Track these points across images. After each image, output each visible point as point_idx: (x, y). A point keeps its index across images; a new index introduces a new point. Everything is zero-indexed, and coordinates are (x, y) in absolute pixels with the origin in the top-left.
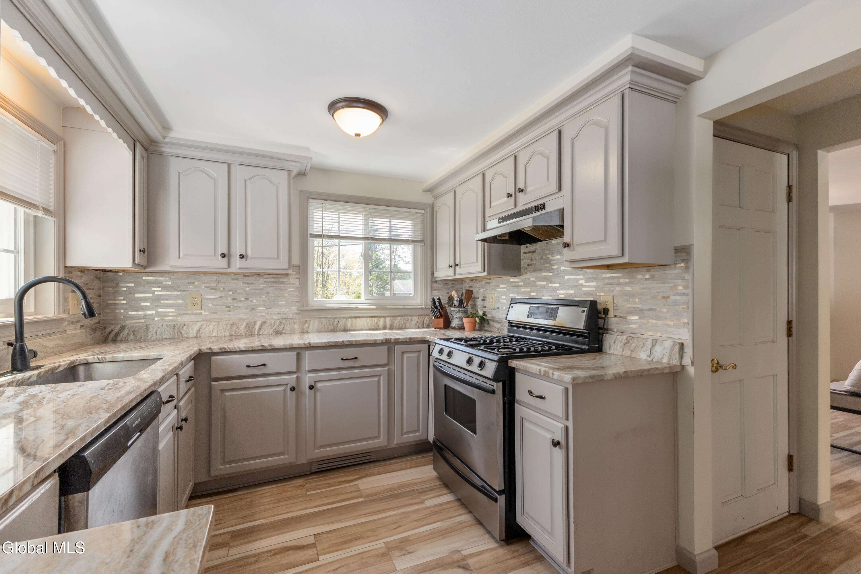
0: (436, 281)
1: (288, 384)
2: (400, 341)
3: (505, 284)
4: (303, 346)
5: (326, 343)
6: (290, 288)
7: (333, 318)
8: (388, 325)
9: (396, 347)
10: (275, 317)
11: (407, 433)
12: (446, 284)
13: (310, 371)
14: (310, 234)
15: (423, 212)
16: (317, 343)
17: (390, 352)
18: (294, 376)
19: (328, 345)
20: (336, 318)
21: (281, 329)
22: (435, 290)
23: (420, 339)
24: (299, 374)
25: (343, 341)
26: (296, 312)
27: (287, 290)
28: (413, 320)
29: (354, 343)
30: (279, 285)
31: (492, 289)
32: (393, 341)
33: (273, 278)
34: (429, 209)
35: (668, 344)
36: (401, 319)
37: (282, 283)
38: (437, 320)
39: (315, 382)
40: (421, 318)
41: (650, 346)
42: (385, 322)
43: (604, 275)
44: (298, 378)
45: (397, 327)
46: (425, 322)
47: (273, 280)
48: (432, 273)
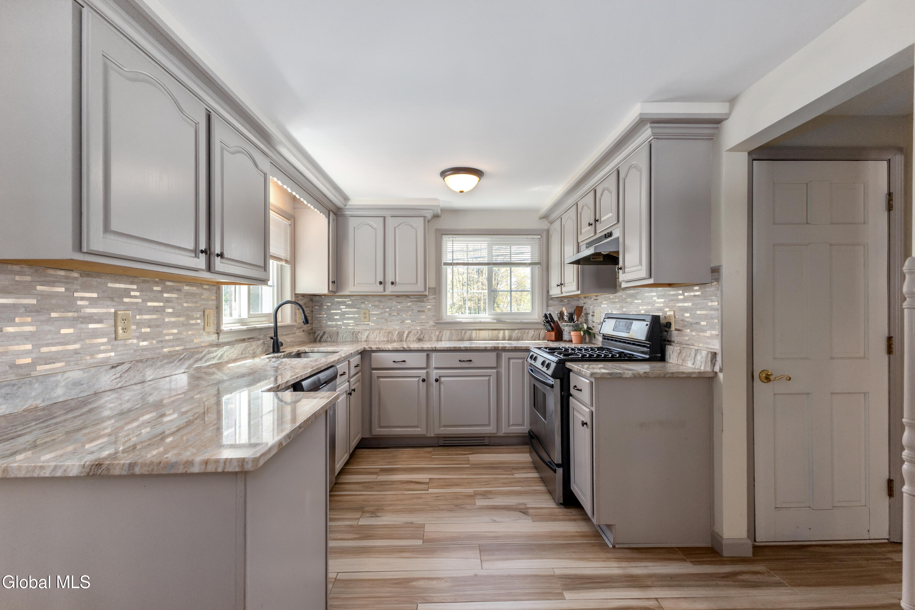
0: (552, 299)
1: (420, 377)
2: (506, 349)
3: (607, 301)
4: (431, 349)
5: (448, 348)
6: (428, 305)
7: (461, 329)
8: (507, 337)
9: (503, 354)
10: (418, 328)
11: (513, 425)
12: (561, 301)
13: (436, 368)
14: (444, 263)
15: (540, 237)
16: (441, 348)
17: (498, 357)
18: (425, 371)
19: (449, 349)
20: (463, 330)
21: (422, 337)
22: (551, 306)
23: (524, 348)
24: (428, 370)
25: (460, 347)
26: (433, 324)
27: (426, 307)
28: (530, 333)
29: (469, 349)
30: (421, 304)
31: (599, 305)
32: (500, 348)
33: (416, 298)
34: (544, 235)
35: (704, 353)
36: (518, 332)
37: (423, 301)
38: (549, 333)
39: (440, 377)
40: (537, 332)
41: (694, 355)
42: (504, 333)
43: (668, 293)
44: (427, 373)
45: (515, 339)
46: (541, 335)
47: (416, 300)
48: (548, 292)
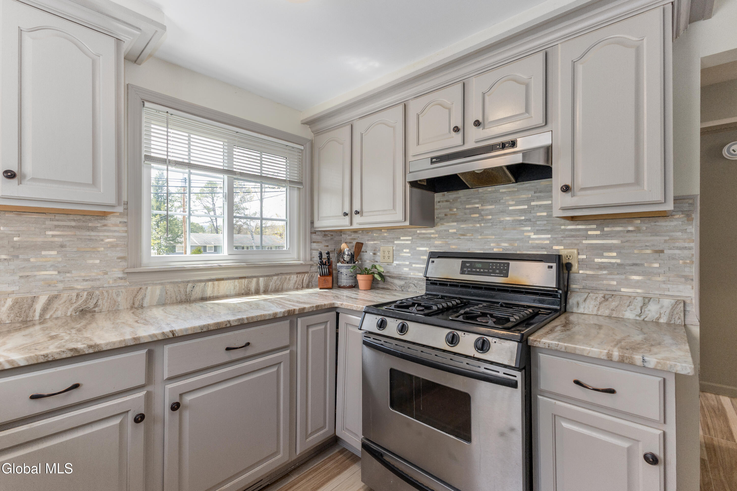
0: (315, 232)
1: (127, 412)
2: (306, 311)
3: (410, 236)
4: (160, 338)
6: (108, 237)
7: (183, 282)
8: (262, 288)
9: (299, 320)
10: (79, 287)
12: (325, 235)
13: (171, 379)
14: (146, 156)
15: (302, 148)
16: (187, 330)
18: (142, 394)
20: (188, 282)
21: (91, 305)
22: (314, 242)
23: (328, 307)
24: (149, 388)
26: (121, 275)
27: (102, 240)
28: (292, 279)
30: (88, 233)
32: (297, 312)
33: (74, 220)
34: (308, 145)
35: (667, 303)
36: (278, 279)
37: (93, 229)
38: (323, 278)
39: (181, 395)
40: (300, 276)
41: (640, 304)
42: (258, 283)
43: (563, 227)
44: (149, 397)
46: (304, 281)
47: (73, 224)
48: (312, 223)
